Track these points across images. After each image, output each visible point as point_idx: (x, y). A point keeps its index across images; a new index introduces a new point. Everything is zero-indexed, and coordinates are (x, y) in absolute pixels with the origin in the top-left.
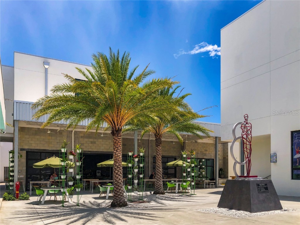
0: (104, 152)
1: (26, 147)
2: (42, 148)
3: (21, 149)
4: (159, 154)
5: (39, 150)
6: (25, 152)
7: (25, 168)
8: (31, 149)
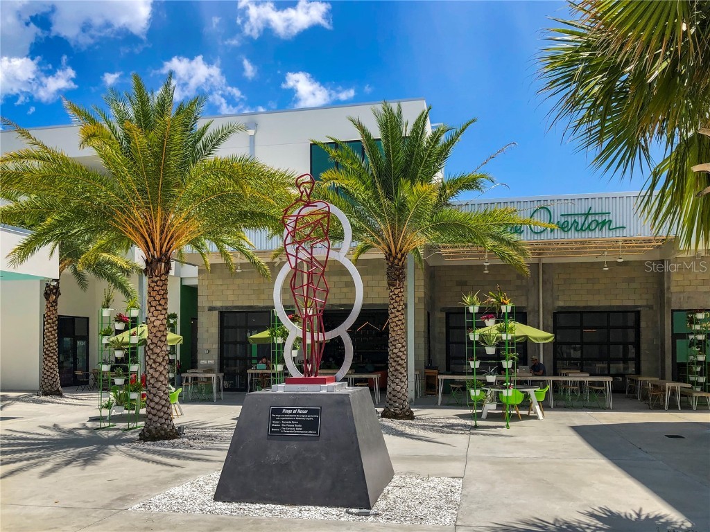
0: (376, 305)
1: (218, 304)
2: (247, 304)
3: (210, 307)
4: (394, 308)
5: (242, 307)
6: (216, 314)
7: (216, 346)
8: (227, 307)
